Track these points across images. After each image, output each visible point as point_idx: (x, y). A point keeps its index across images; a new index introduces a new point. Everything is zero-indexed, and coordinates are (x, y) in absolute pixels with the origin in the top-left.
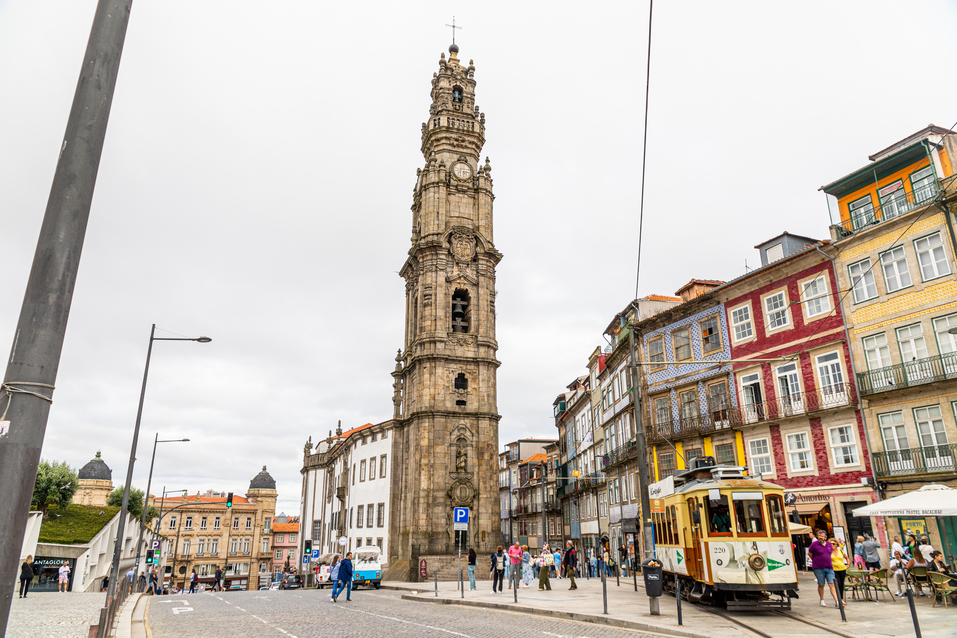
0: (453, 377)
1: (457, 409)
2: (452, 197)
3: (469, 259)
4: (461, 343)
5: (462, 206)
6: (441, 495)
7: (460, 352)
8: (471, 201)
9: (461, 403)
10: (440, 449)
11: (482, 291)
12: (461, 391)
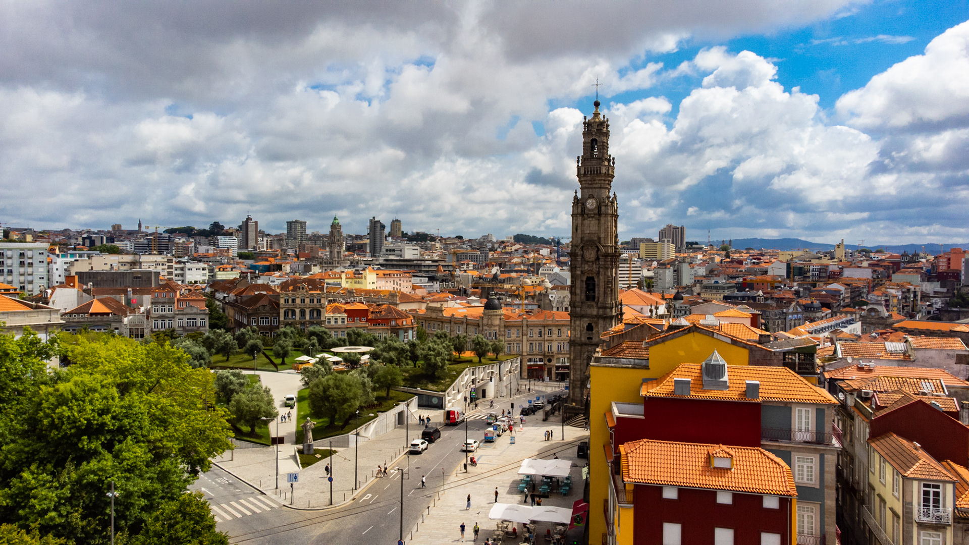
0: (585, 326)
1: (587, 341)
2: (586, 222)
3: (593, 259)
4: (590, 307)
5: (591, 226)
6: (578, 383)
7: (589, 311)
8: (597, 222)
9: (590, 338)
10: (578, 362)
11: (601, 277)
12: (590, 332)
